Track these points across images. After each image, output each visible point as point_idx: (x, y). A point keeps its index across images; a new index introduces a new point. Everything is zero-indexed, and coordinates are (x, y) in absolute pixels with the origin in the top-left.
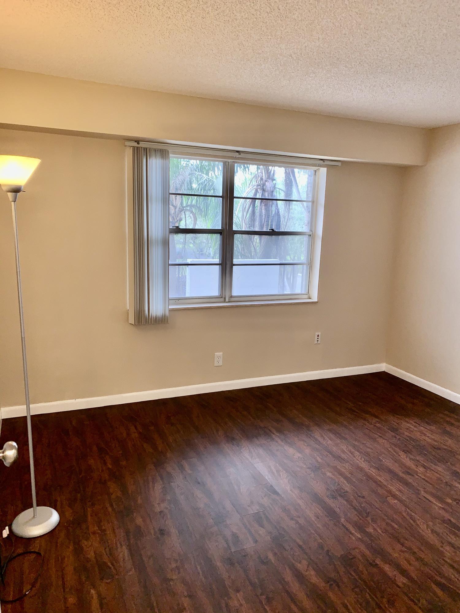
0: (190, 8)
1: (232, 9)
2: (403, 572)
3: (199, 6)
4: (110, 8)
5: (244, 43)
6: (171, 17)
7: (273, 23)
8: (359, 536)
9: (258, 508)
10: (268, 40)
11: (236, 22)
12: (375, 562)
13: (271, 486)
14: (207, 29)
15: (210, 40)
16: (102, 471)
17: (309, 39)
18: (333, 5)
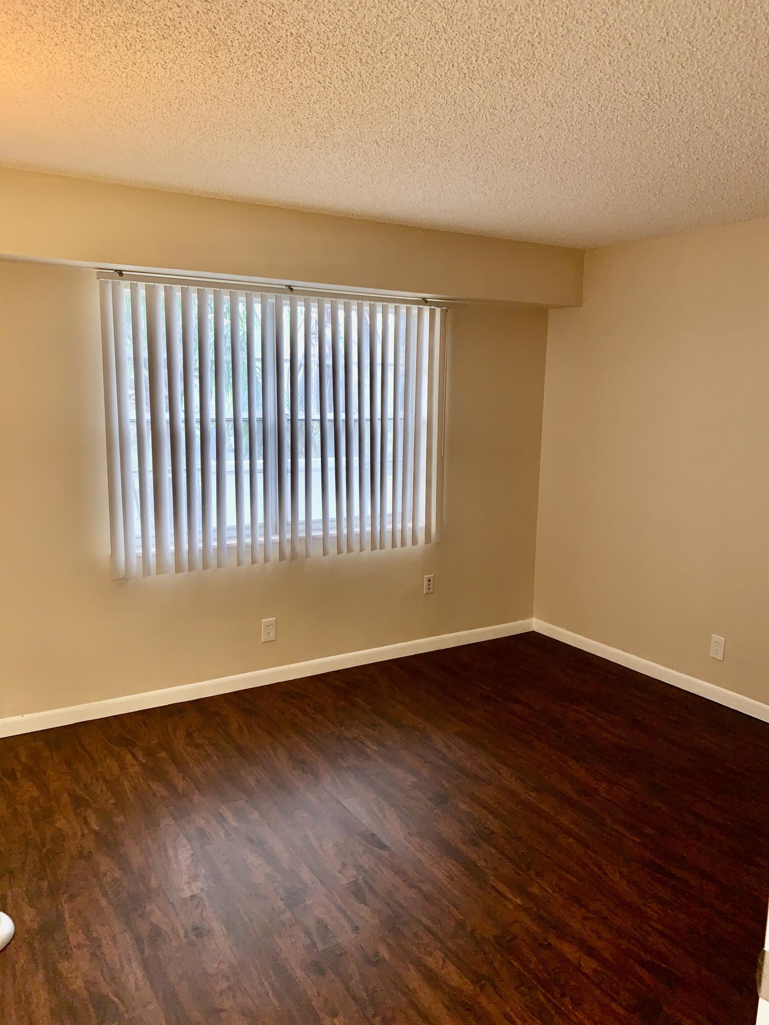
0: (217, 69)
1: (286, 73)
2: (592, 952)
3: (233, 66)
4: (83, 63)
5: (302, 121)
6: (185, 81)
7: (351, 95)
8: (519, 901)
9: (355, 873)
10: (340, 118)
11: (290, 92)
12: (546, 941)
13: (373, 835)
14: (243, 100)
15: (247, 116)
16: (83, 836)
17: (405, 120)
18: (444, 73)
